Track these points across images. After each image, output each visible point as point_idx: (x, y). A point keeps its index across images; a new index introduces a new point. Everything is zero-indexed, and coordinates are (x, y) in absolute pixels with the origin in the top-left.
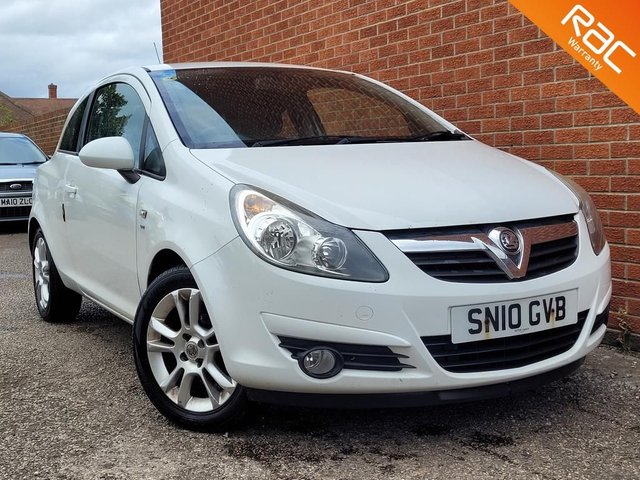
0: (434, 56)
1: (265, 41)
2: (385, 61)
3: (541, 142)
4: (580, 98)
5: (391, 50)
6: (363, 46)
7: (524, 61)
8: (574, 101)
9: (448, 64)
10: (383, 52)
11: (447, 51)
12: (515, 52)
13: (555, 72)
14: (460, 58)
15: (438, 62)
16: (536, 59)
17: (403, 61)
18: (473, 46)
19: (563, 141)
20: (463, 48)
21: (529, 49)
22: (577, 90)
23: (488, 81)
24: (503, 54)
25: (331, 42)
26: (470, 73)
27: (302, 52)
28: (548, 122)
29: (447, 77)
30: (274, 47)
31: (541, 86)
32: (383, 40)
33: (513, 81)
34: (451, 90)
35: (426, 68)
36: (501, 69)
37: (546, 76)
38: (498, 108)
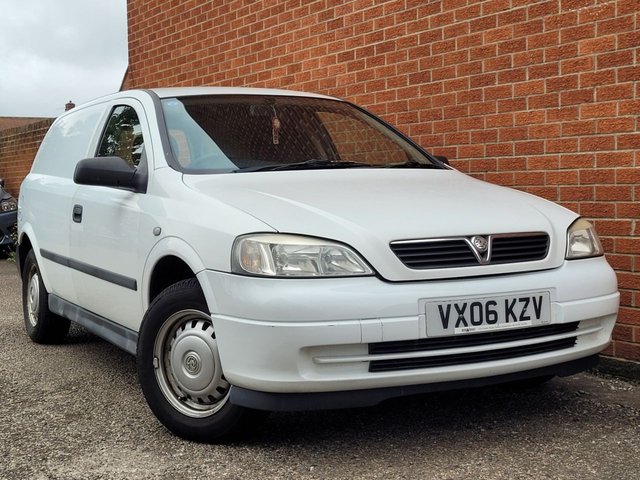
0: (412, 82)
1: (240, 62)
2: (363, 85)
3: (514, 168)
4: (551, 126)
5: (369, 75)
6: (341, 70)
7: (499, 89)
8: (545, 129)
9: (425, 90)
10: (361, 77)
11: (424, 77)
12: (490, 80)
13: (527, 100)
14: (437, 84)
15: (416, 88)
16: (509, 87)
17: (380, 85)
18: (448, 73)
19: (535, 167)
20: (439, 75)
21: (503, 78)
22: (549, 117)
23: (463, 107)
24: (477, 82)
25: (308, 66)
26: (446, 100)
27: (278, 75)
28: (521, 149)
29: (424, 103)
30: (248, 69)
31: (514, 113)
32: (360, 65)
33: (488, 108)
34: (427, 116)
35: (403, 94)
36: (476, 96)
37: (519, 104)
38: (473, 135)
